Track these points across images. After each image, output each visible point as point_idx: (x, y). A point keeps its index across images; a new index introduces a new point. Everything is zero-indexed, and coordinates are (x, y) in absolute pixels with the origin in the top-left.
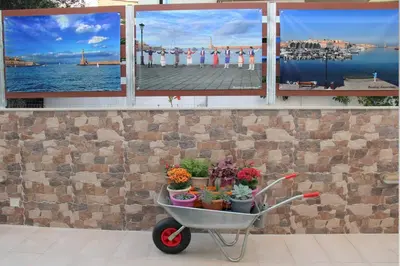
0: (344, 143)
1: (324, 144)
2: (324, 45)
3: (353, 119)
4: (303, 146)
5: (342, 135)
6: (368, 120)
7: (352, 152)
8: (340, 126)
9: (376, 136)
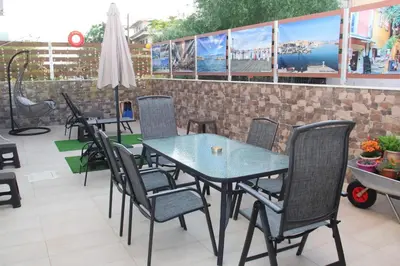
0: (302, 108)
1: (294, 107)
2: (297, 45)
3: (307, 92)
4: (285, 108)
5: (302, 103)
6: (314, 94)
7: (307, 114)
8: (301, 97)
9: (318, 105)
